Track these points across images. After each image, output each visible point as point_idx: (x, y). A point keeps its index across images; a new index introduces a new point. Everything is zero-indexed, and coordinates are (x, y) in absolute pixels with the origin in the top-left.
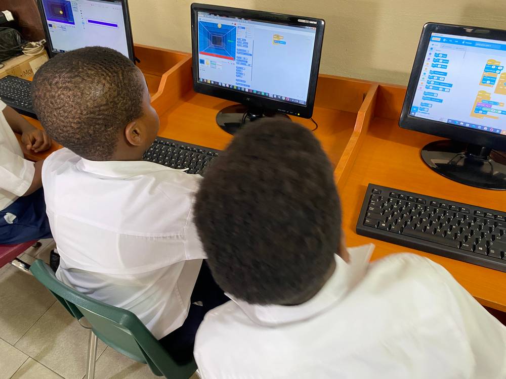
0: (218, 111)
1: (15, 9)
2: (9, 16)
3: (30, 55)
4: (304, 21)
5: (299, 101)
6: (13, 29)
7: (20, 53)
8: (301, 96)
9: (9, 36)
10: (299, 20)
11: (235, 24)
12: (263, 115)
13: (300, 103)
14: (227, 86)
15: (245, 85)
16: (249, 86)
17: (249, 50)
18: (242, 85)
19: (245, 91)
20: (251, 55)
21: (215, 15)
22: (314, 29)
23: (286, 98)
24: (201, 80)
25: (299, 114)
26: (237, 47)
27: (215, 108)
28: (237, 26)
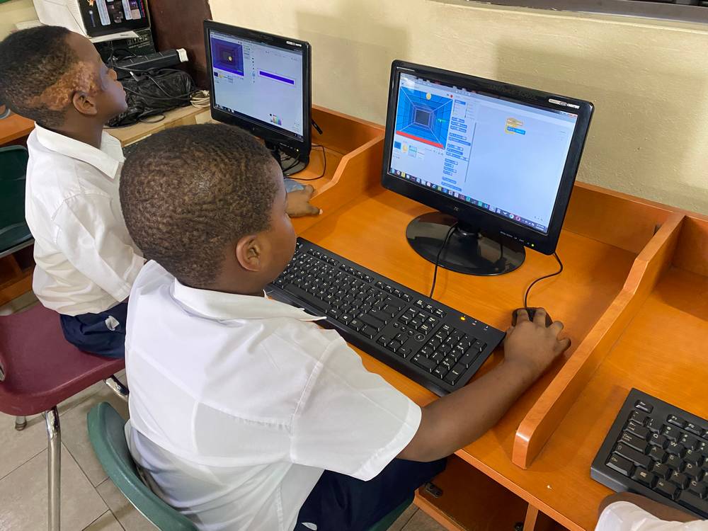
0: (412, 218)
1: (192, 47)
2: (183, 55)
3: (199, 106)
4: (558, 102)
5: (535, 224)
6: (184, 73)
7: (186, 103)
8: (541, 217)
9: (177, 81)
10: (551, 101)
11: (452, 96)
12: (480, 235)
13: (537, 228)
14: (429, 185)
15: (454, 188)
16: (460, 190)
17: (468, 136)
18: (450, 186)
19: (453, 197)
20: (469, 144)
21: (425, 80)
22: (575, 117)
23: (515, 216)
24: (393, 172)
25: (533, 245)
26: (450, 130)
27: (410, 212)
28: (453, 99)
